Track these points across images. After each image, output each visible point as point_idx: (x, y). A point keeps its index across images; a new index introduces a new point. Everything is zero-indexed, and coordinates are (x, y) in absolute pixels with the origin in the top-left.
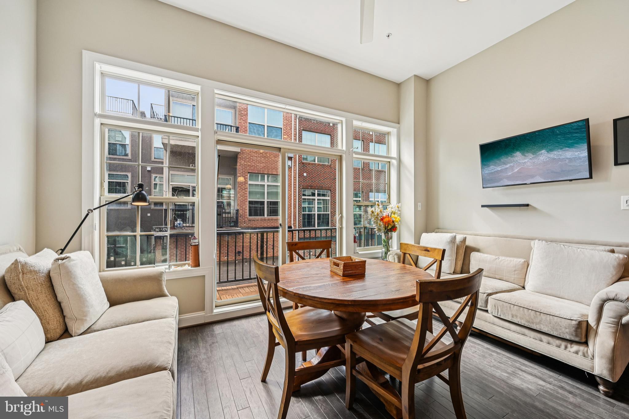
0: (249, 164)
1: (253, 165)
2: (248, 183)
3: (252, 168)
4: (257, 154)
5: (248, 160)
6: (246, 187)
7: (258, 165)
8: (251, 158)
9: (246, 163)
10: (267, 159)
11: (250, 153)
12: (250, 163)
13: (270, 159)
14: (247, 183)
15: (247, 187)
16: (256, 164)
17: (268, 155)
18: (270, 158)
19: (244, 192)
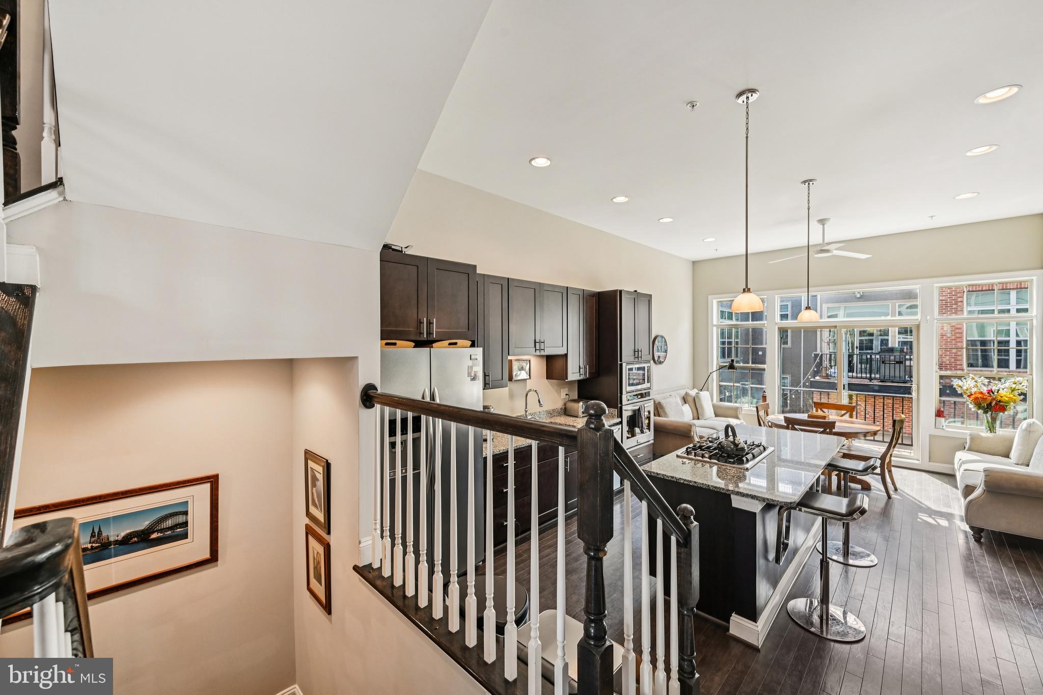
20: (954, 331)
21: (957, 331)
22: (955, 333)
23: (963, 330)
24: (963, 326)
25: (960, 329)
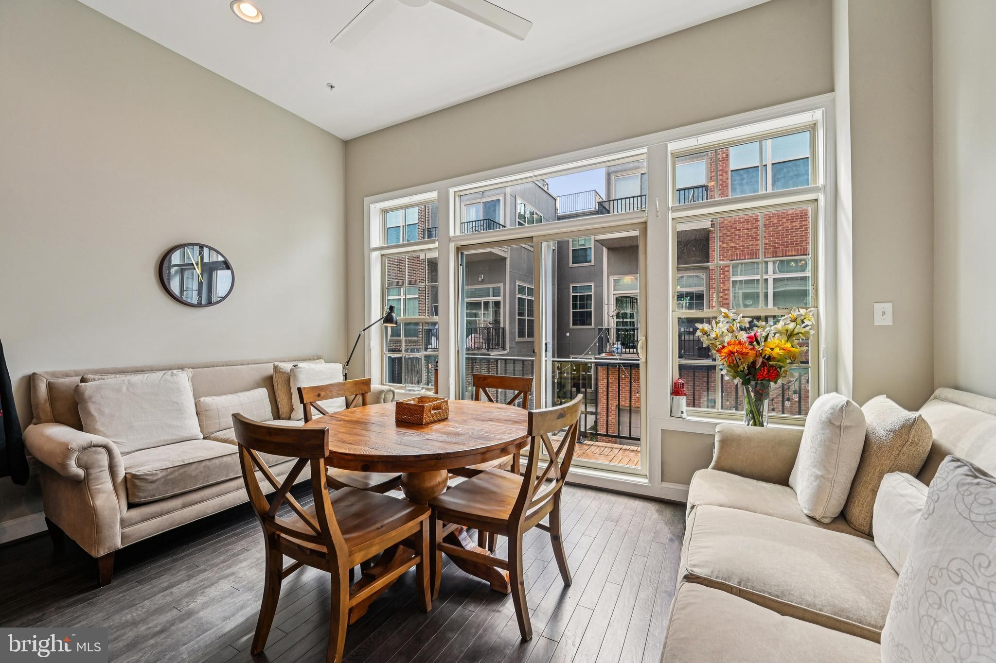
0: (732, 245)
1: (740, 246)
2: (732, 279)
3: (738, 252)
4: (748, 224)
5: (729, 238)
6: (725, 288)
7: (751, 243)
8: (737, 232)
9: (725, 245)
10: (771, 229)
11: (734, 226)
12: (733, 242)
13: (780, 228)
14: (729, 280)
15: (729, 287)
16: (746, 243)
17: (776, 221)
18: (780, 226)
19: (721, 297)
20: (722, 302)
21: (725, 302)
22: (723, 304)
23: (730, 301)
24: (730, 298)
25: (726, 299)
